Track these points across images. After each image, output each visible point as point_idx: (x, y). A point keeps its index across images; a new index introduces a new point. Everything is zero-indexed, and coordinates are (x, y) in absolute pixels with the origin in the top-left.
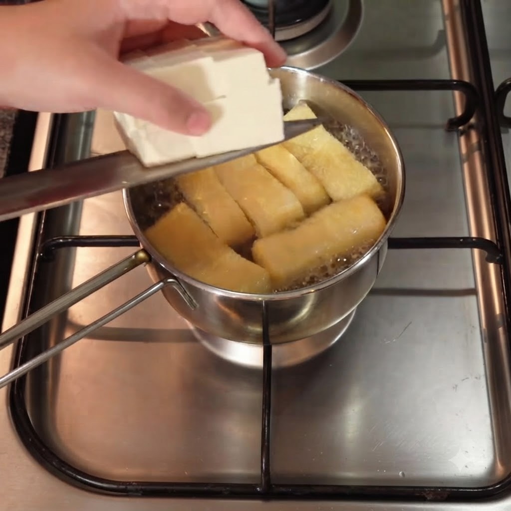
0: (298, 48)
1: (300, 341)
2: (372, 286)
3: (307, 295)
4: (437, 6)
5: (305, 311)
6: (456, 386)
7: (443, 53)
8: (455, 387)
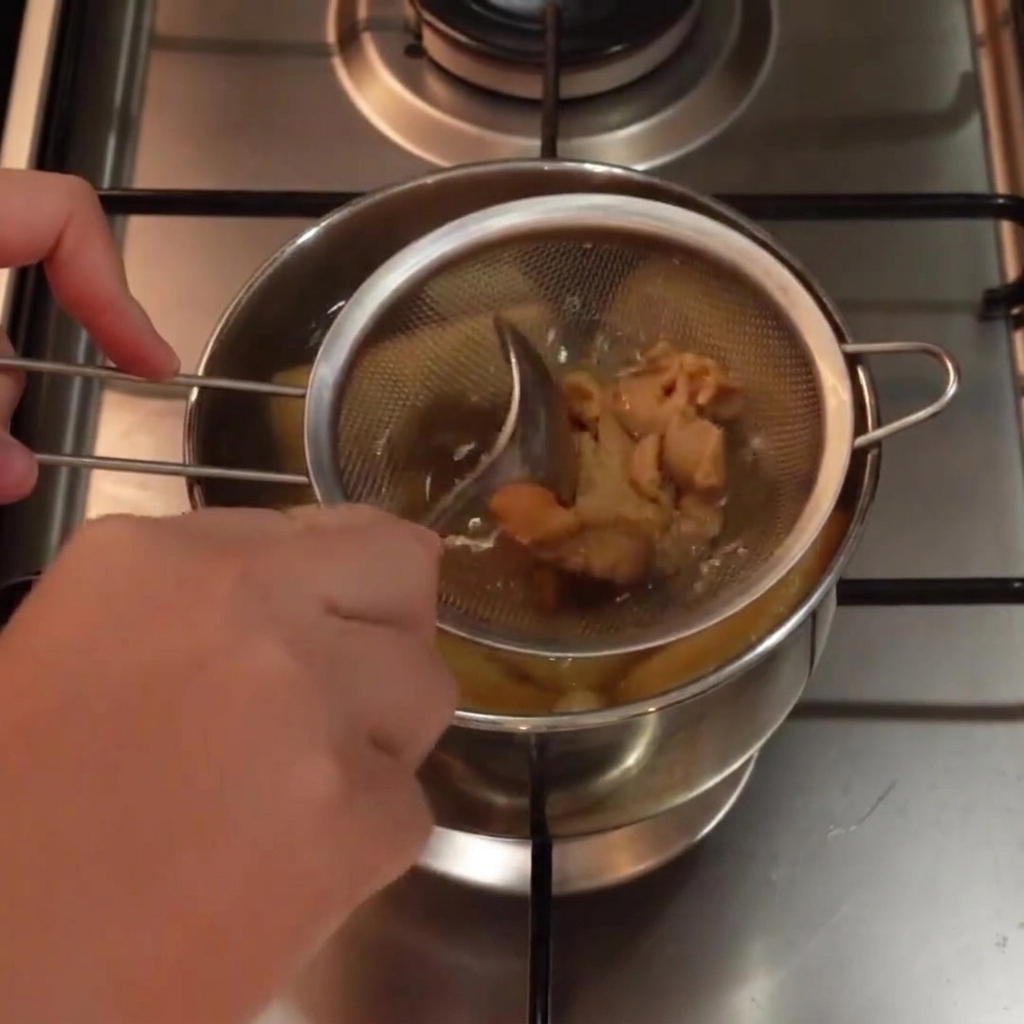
0: (615, 117)
1: (617, 833)
2: (800, 694)
3: (637, 718)
4: (958, 13)
5: (632, 759)
6: (1005, 939)
7: (973, 128)
8: (1003, 943)
